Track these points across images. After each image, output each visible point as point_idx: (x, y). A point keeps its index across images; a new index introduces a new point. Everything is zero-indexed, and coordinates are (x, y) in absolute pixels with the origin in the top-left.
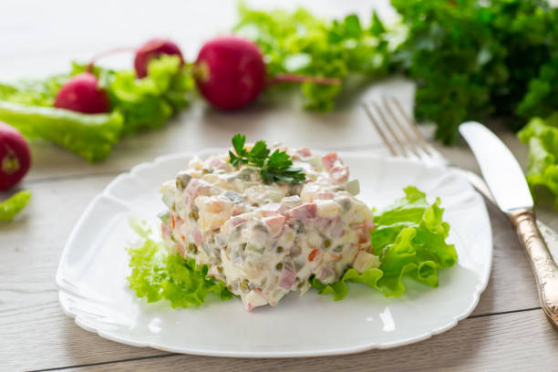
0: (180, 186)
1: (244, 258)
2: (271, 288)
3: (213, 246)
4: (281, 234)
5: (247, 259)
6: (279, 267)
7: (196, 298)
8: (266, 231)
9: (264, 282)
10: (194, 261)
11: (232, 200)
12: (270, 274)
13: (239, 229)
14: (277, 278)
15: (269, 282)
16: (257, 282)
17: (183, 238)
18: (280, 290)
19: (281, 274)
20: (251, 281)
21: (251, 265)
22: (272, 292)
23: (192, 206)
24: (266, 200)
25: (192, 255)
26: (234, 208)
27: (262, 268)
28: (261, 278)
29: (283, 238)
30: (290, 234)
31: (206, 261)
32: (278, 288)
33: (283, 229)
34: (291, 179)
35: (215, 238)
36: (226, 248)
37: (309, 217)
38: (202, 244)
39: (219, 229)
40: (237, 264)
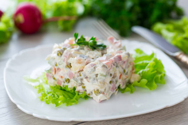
0: (60, 55)
1: (97, 80)
2: (108, 92)
3: (80, 78)
4: (111, 68)
5: (99, 80)
6: (111, 82)
7: (75, 100)
8: (107, 68)
9: (105, 90)
10: (67, 86)
11: (84, 58)
12: (108, 86)
13: (95, 68)
14: (110, 87)
15: (107, 89)
16: (103, 90)
17: (62, 77)
18: (110, 93)
19: (111, 86)
20: (100, 90)
21: (100, 82)
22: (108, 94)
23: (67, 62)
24: (97, 56)
25: (66, 84)
26: (86, 61)
27: (104, 84)
28: (104, 88)
29: (111, 70)
30: (114, 68)
31: (75, 85)
32: (110, 91)
33: (112, 66)
34: (102, 48)
35: (81, 74)
36: (86, 78)
37: (119, 60)
38: (74, 77)
39: (83, 70)
40: (94, 83)
